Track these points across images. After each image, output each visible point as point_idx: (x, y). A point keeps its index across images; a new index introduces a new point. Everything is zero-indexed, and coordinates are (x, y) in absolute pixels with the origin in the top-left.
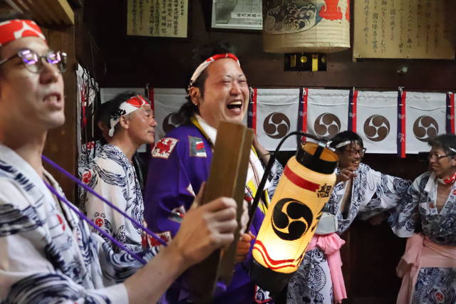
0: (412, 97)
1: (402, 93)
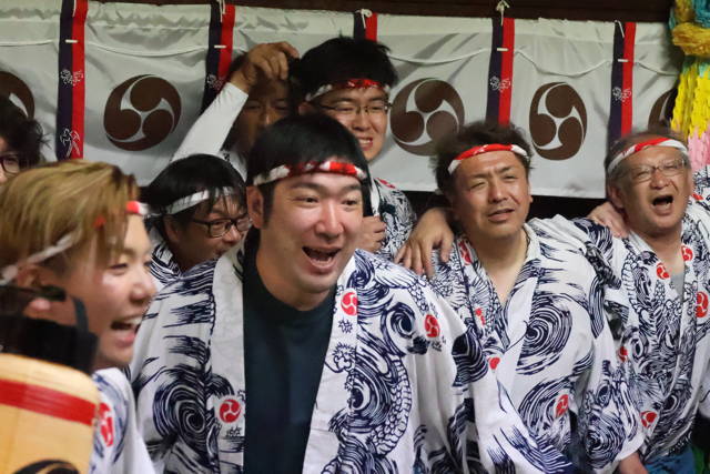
0: (254, 22)
1: (223, 12)
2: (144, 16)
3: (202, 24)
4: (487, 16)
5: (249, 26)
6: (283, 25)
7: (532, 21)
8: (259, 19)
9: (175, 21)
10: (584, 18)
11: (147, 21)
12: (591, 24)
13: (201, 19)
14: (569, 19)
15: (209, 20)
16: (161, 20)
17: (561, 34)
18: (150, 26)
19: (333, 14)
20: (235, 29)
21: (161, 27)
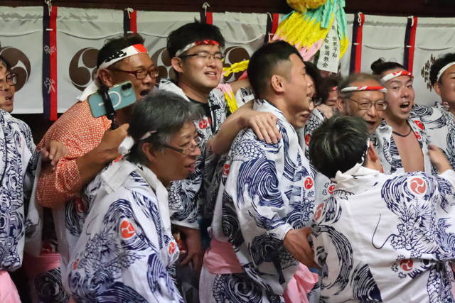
2: (6, 13)
3: (39, 17)
4: (197, 11)
5: (65, 18)
6: (83, 17)
7: (221, 14)
8: (71, 14)
9: (23, 15)
10: (251, 12)
11: (8, 15)
12: (254, 15)
13: (38, 14)
14: (243, 12)
15: (42, 15)
16: (16, 15)
17: (238, 20)
18: (9, 19)
19: (112, 11)
20: (57, 20)
21: (16, 19)
